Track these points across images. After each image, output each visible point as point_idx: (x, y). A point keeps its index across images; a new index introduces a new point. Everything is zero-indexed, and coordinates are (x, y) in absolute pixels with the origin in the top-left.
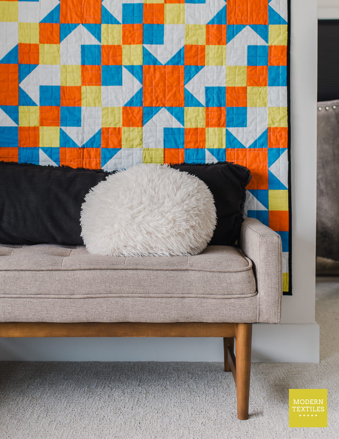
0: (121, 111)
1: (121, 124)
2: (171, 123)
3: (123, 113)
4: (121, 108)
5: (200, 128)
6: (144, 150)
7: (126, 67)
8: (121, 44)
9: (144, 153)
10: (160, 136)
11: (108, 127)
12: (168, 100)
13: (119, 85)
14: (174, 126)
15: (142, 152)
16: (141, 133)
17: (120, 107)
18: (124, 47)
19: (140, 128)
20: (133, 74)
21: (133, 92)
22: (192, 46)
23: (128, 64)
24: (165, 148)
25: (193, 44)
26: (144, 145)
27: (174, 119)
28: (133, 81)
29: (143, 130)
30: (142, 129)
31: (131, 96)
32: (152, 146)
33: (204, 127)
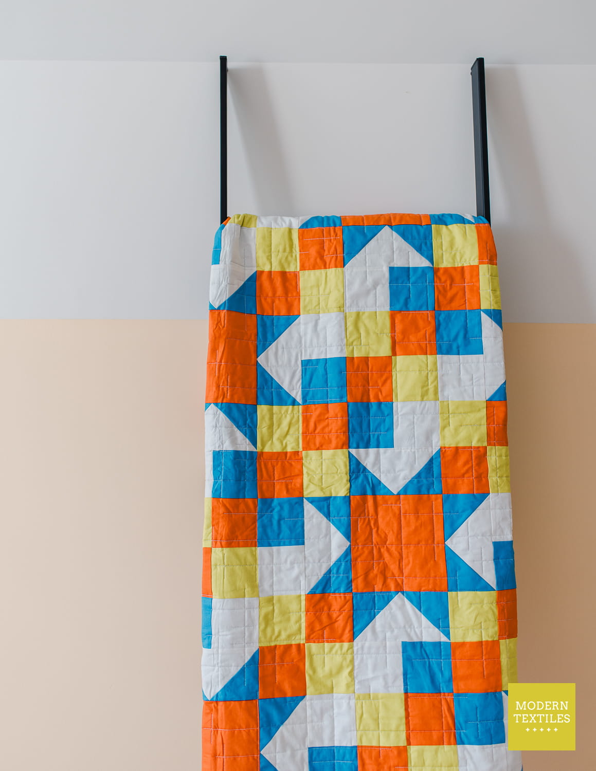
0: (303, 603)
1: (303, 635)
2: (418, 631)
3: (307, 611)
4: (303, 598)
5: (487, 642)
6: (359, 698)
7: (312, 501)
8: (301, 449)
9: (359, 705)
10: (395, 664)
11: (273, 644)
12: (409, 576)
13: (297, 544)
14: (426, 638)
15: (353, 702)
16: (349, 657)
17: (300, 596)
18: (307, 456)
19: (346, 645)
20: (328, 515)
21: (330, 558)
22: (457, 448)
23: (318, 494)
24: (406, 693)
25: (461, 445)
26: (357, 687)
27: (425, 621)
28: (328, 533)
29: (355, 649)
30: (351, 647)
31: (324, 570)
32: (377, 686)
33: (496, 638)
